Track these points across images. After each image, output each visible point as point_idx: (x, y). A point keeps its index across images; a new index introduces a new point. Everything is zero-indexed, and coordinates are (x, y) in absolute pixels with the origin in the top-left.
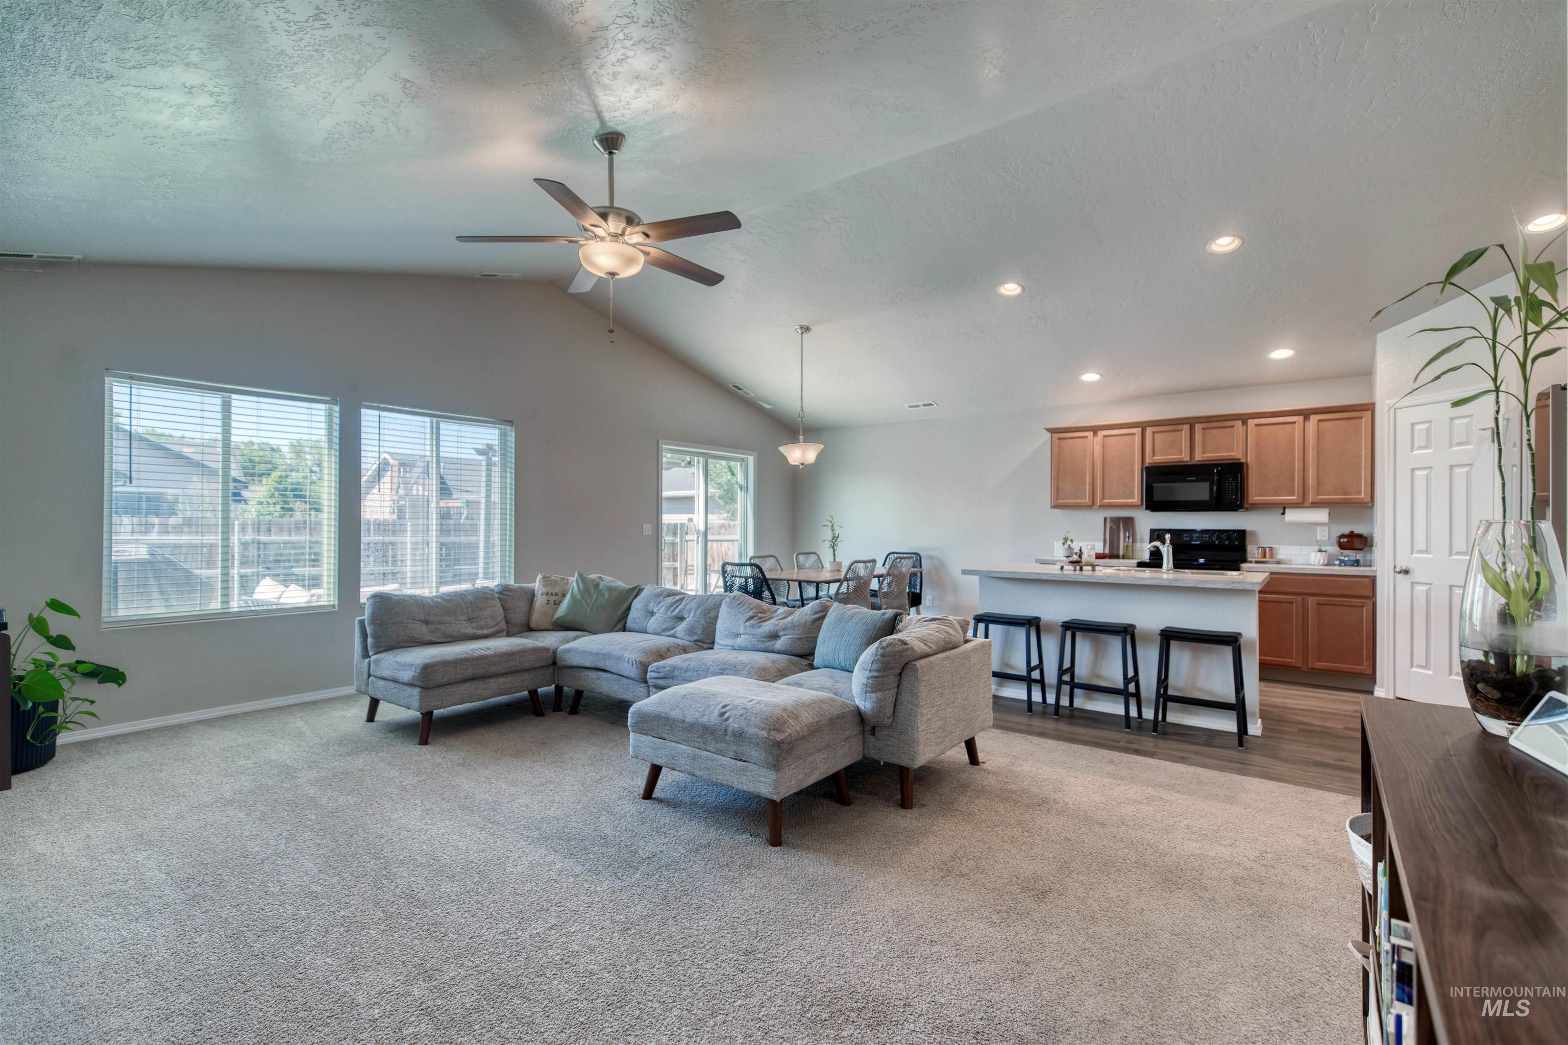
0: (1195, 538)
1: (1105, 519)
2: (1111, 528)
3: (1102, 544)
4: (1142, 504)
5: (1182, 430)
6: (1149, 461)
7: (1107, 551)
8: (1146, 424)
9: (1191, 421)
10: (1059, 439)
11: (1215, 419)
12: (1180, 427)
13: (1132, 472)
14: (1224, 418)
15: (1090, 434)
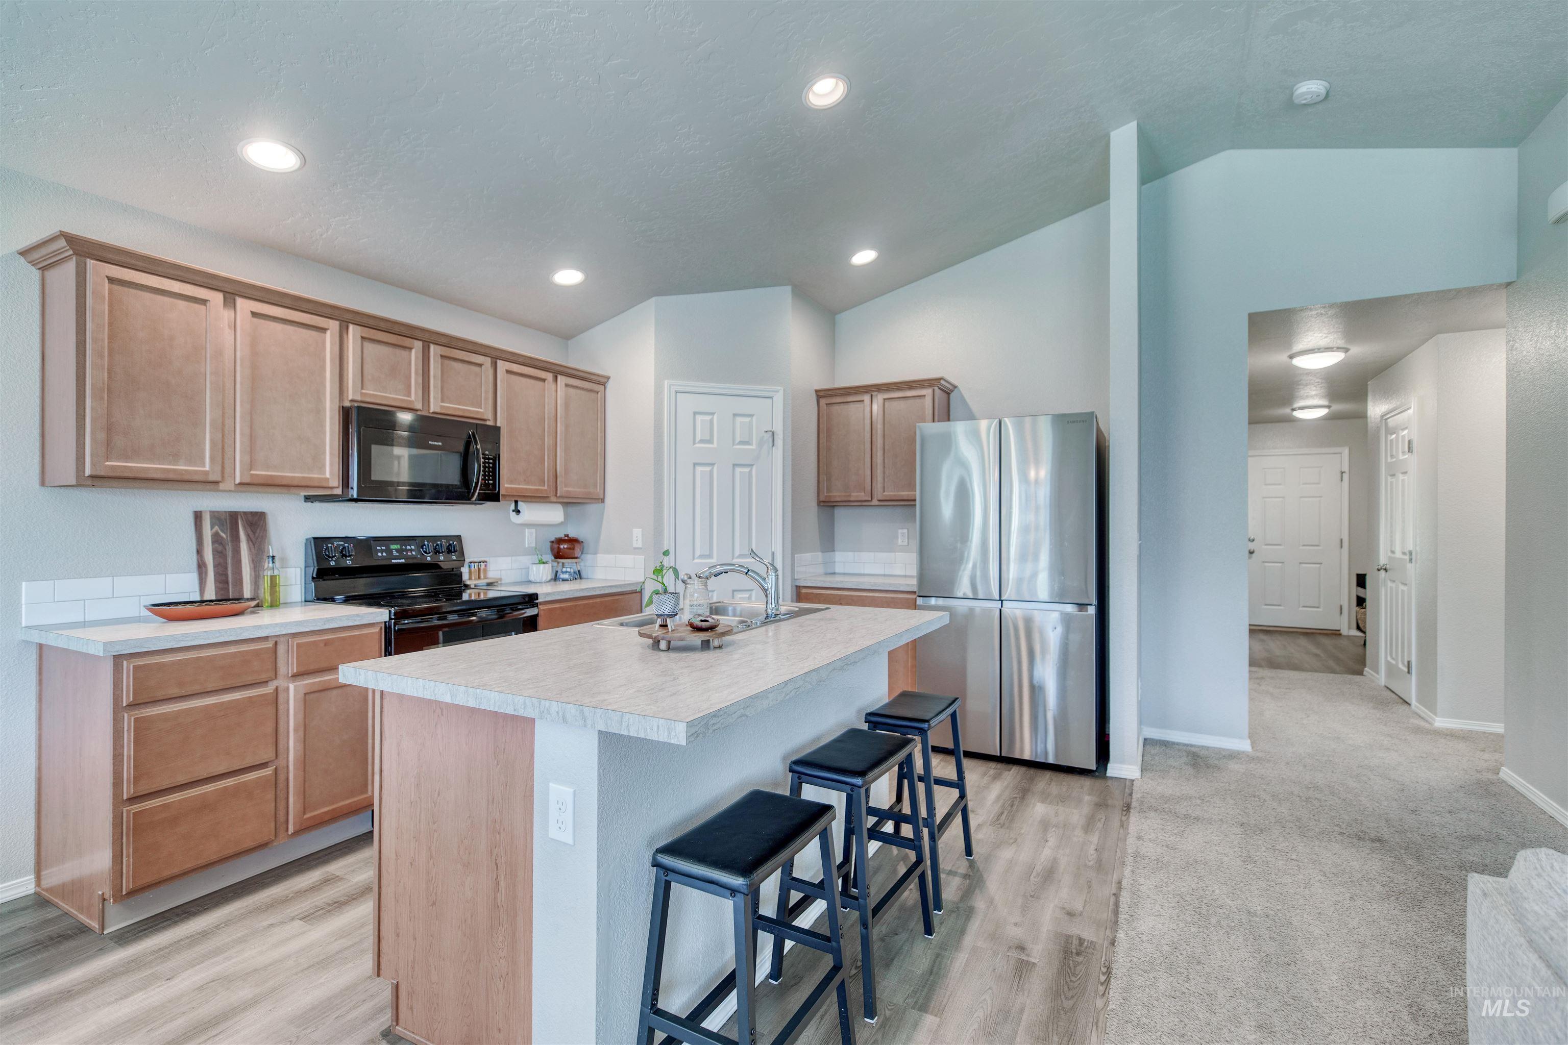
0: (395, 553)
1: (198, 517)
2: (216, 539)
3: (194, 577)
4: (339, 485)
5: (411, 349)
6: (352, 394)
7: (210, 594)
8: (348, 317)
9: (426, 336)
10: (111, 280)
11: (461, 345)
12: (407, 342)
13: (319, 411)
14: (470, 347)
15: (216, 298)
